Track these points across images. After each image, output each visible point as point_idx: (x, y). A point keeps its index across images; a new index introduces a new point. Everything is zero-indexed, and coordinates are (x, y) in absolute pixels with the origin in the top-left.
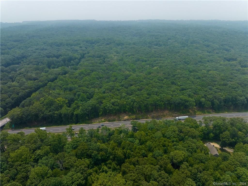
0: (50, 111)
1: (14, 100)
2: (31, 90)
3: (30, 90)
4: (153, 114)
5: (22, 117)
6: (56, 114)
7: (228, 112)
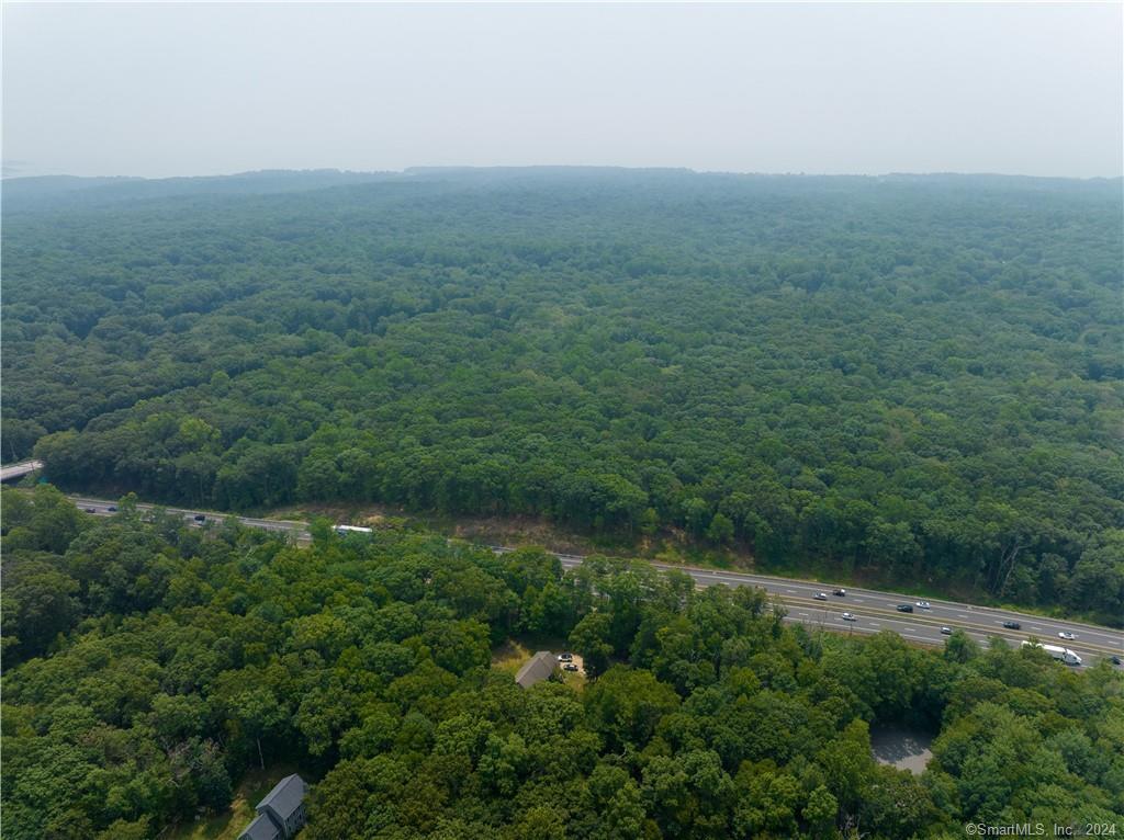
0: (151, 456)
1: (87, 411)
2: (156, 388)
3: (151, 390)
4: (479, 527)
5: (69, 460)
6: (163, 466)
7: (820, 581)
